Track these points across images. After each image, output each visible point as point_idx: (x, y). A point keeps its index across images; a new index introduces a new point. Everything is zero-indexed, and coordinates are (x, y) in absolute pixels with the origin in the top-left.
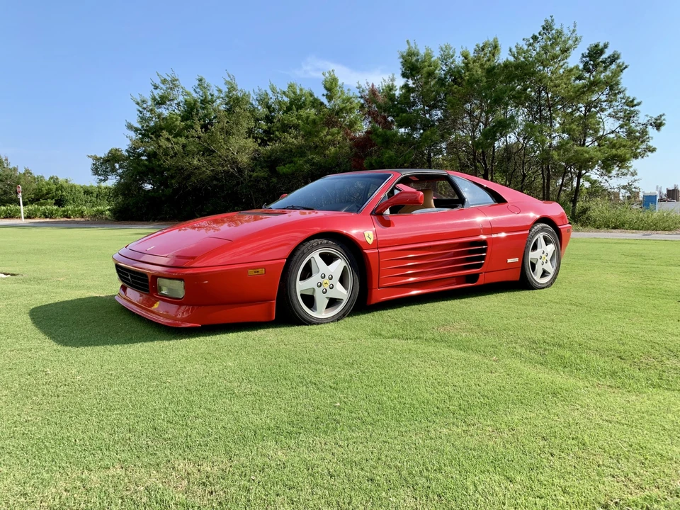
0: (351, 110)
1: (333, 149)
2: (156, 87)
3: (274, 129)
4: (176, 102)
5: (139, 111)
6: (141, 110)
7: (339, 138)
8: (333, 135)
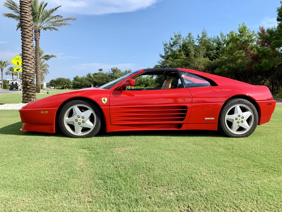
0: (252, 41)
1: (240, 61)
2: (172, 39)
3: (219, 53)
4: (179, 44)
5: (164, 48)
6: (165, 48)
7: (244, 55)
8: (240, 54)
